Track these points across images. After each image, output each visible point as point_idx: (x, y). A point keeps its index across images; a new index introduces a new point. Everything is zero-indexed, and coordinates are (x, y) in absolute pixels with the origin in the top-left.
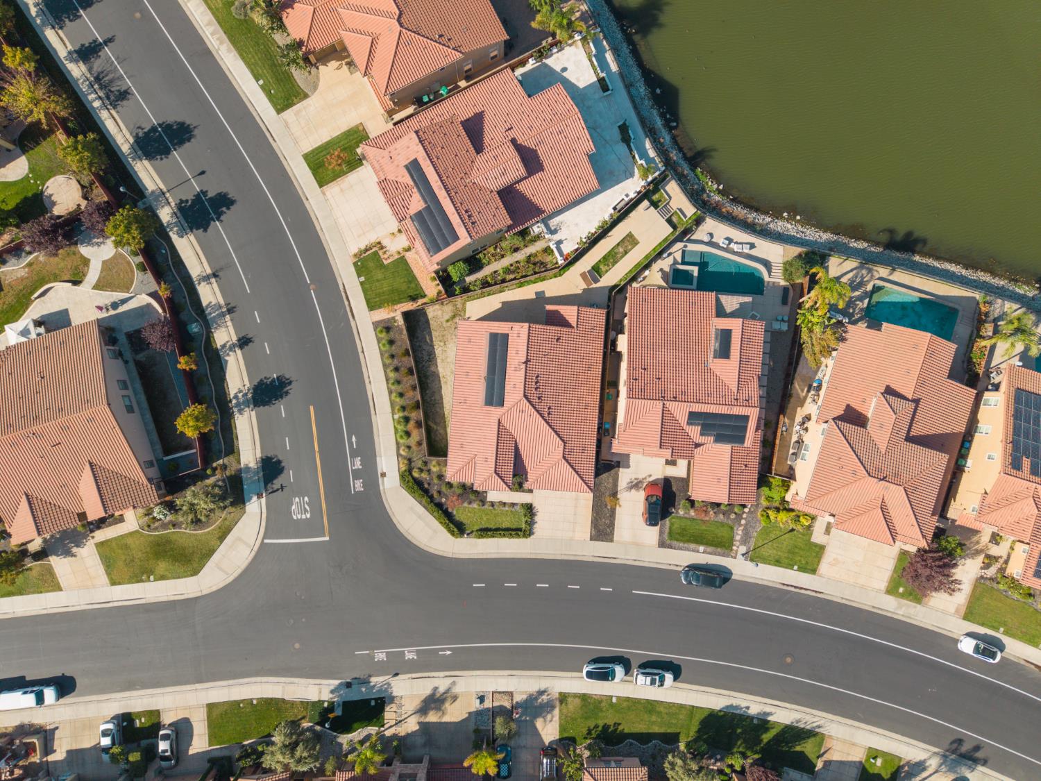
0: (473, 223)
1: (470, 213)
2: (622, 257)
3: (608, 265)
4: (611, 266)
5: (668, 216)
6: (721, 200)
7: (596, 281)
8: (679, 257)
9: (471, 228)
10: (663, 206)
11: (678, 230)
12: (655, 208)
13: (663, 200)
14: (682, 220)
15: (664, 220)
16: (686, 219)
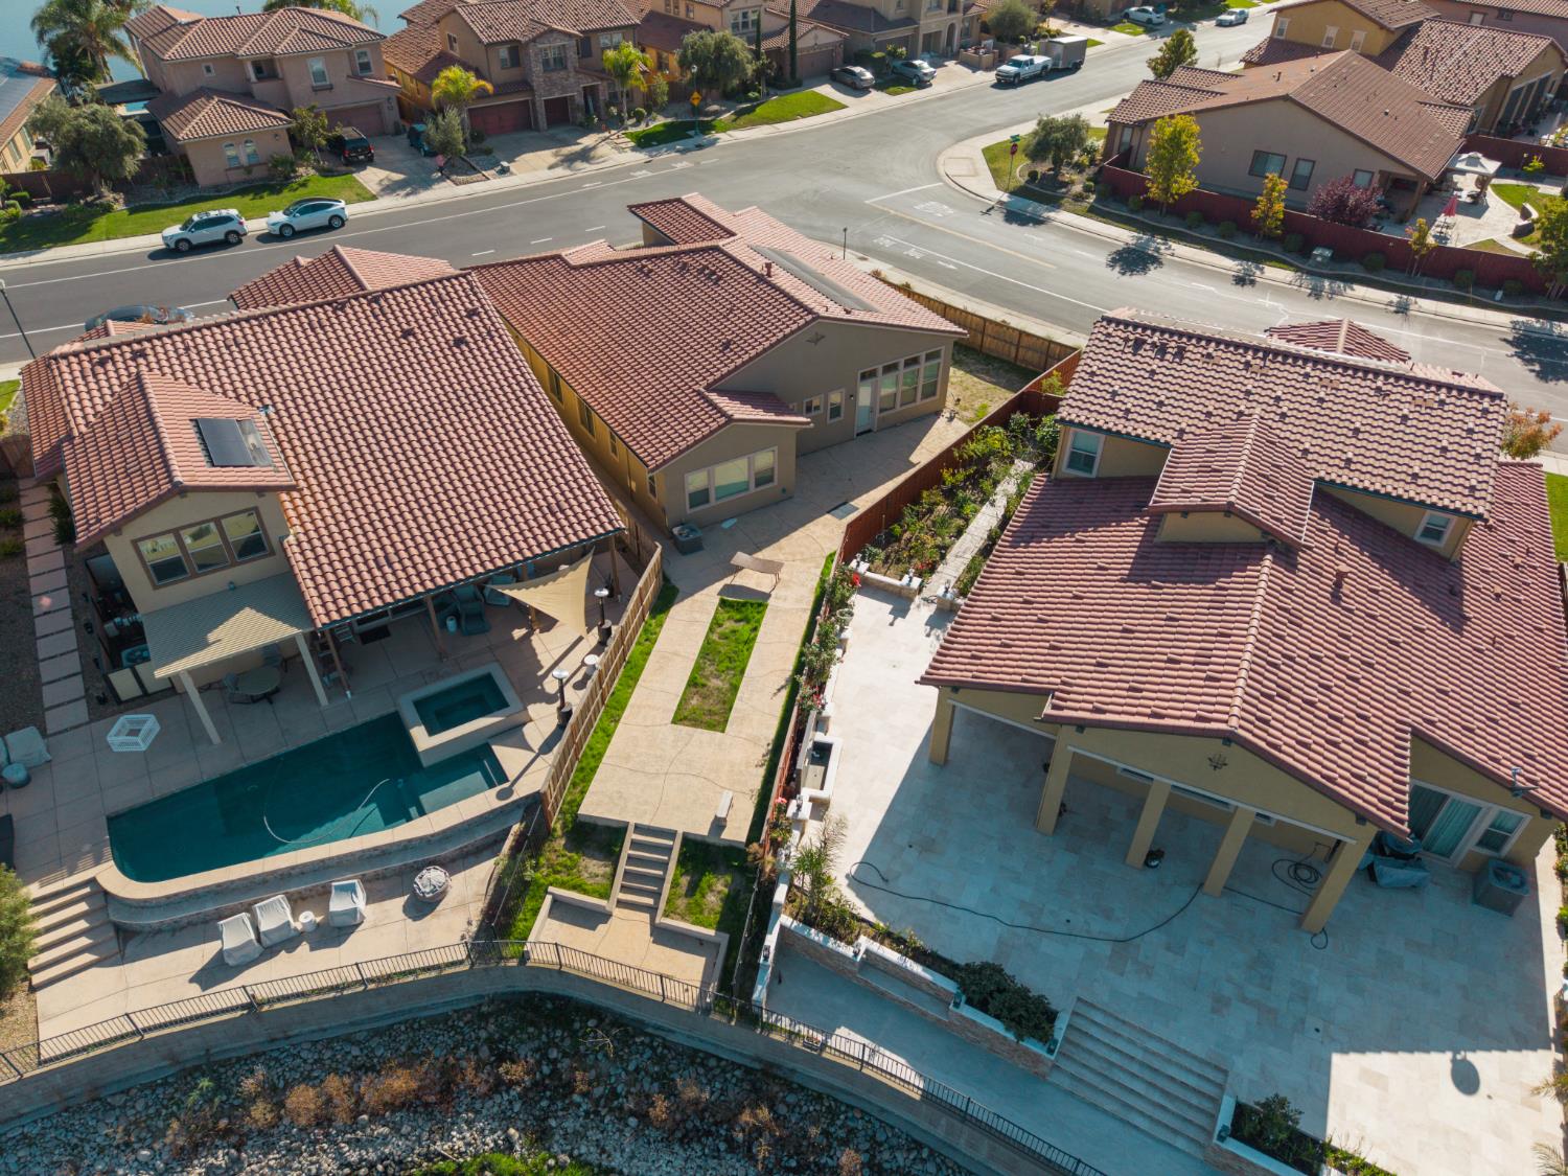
0: (1139, 344)
1: (1168, 357)
2: (698, 668)
3: (724, 637)
4: (716, 637)
5: (627, 851)
6: (440, 1147)
7: (725, 593)
8: (509, 758)
10: (669, 877)
11: (559, 832)
12: (689, 842)
13: (682, 903)
14: (563, 885)
15: (633, 821)
16: (549, 898)
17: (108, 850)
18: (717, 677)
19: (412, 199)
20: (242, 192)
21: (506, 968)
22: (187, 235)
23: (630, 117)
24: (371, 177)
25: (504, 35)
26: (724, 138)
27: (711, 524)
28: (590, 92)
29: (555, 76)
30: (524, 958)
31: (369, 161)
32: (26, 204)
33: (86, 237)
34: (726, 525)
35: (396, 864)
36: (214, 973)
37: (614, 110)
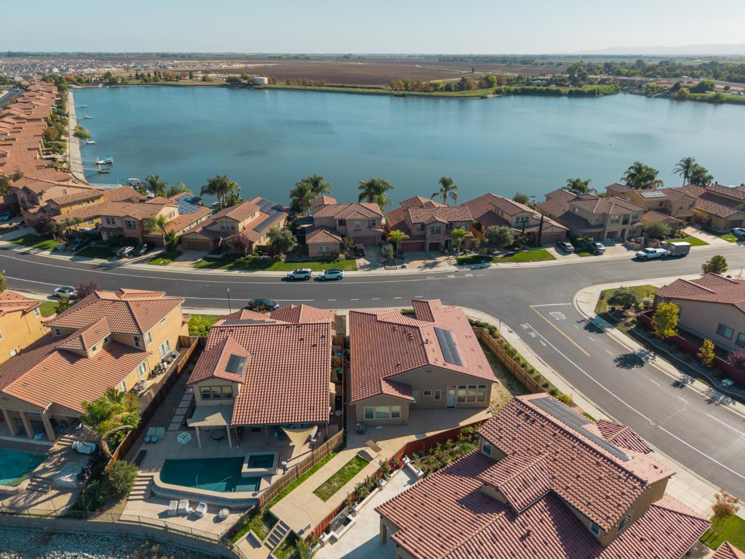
0: (521, 412)
1: (528, 421)
2: (333, 477)
3: (349, 469)
4: (346, 468)
7: (360, 453)
8: (264, 483)
9: (519, 408)
10: (281, 542)
11: (262, 513)
12: (292, 532)
13: (280, 552)
14: (254, 530)
15: (281, 519)
16: (248, 533)
17: (160, 469)
18: (337, 482)
19: (368, 272)
20: (319, 261)
21: (227, 549)
22: (294, 275)
23: (461, 251)
24: (361, 261)
25: (421, 220)
26: (493, 266)
27: (372, 426)
28: (447, 242)
29: (435, 235)
30: (232, 548)
31: (363, 256)
32: (260, 254)
33: (270, 268)
34: (378, 428)
35: (218, 504)
36: (164, 515)
37: (455, 249)
